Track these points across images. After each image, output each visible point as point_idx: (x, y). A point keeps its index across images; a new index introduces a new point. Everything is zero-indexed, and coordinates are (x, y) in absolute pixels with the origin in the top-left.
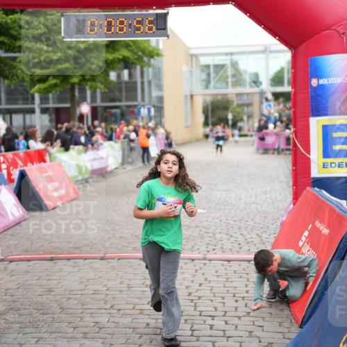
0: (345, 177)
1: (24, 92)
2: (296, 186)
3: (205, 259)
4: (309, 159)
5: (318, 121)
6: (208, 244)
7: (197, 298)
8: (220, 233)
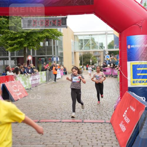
0: (142, 87)
1: (4, 51)
2: (121, 91)
3: (83, 122)
4: (127, 79)
5: (130, 63)
6: (84, 116)
7: (80, 139)
8: (89, 111)
